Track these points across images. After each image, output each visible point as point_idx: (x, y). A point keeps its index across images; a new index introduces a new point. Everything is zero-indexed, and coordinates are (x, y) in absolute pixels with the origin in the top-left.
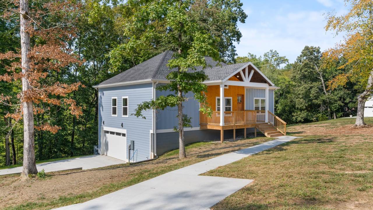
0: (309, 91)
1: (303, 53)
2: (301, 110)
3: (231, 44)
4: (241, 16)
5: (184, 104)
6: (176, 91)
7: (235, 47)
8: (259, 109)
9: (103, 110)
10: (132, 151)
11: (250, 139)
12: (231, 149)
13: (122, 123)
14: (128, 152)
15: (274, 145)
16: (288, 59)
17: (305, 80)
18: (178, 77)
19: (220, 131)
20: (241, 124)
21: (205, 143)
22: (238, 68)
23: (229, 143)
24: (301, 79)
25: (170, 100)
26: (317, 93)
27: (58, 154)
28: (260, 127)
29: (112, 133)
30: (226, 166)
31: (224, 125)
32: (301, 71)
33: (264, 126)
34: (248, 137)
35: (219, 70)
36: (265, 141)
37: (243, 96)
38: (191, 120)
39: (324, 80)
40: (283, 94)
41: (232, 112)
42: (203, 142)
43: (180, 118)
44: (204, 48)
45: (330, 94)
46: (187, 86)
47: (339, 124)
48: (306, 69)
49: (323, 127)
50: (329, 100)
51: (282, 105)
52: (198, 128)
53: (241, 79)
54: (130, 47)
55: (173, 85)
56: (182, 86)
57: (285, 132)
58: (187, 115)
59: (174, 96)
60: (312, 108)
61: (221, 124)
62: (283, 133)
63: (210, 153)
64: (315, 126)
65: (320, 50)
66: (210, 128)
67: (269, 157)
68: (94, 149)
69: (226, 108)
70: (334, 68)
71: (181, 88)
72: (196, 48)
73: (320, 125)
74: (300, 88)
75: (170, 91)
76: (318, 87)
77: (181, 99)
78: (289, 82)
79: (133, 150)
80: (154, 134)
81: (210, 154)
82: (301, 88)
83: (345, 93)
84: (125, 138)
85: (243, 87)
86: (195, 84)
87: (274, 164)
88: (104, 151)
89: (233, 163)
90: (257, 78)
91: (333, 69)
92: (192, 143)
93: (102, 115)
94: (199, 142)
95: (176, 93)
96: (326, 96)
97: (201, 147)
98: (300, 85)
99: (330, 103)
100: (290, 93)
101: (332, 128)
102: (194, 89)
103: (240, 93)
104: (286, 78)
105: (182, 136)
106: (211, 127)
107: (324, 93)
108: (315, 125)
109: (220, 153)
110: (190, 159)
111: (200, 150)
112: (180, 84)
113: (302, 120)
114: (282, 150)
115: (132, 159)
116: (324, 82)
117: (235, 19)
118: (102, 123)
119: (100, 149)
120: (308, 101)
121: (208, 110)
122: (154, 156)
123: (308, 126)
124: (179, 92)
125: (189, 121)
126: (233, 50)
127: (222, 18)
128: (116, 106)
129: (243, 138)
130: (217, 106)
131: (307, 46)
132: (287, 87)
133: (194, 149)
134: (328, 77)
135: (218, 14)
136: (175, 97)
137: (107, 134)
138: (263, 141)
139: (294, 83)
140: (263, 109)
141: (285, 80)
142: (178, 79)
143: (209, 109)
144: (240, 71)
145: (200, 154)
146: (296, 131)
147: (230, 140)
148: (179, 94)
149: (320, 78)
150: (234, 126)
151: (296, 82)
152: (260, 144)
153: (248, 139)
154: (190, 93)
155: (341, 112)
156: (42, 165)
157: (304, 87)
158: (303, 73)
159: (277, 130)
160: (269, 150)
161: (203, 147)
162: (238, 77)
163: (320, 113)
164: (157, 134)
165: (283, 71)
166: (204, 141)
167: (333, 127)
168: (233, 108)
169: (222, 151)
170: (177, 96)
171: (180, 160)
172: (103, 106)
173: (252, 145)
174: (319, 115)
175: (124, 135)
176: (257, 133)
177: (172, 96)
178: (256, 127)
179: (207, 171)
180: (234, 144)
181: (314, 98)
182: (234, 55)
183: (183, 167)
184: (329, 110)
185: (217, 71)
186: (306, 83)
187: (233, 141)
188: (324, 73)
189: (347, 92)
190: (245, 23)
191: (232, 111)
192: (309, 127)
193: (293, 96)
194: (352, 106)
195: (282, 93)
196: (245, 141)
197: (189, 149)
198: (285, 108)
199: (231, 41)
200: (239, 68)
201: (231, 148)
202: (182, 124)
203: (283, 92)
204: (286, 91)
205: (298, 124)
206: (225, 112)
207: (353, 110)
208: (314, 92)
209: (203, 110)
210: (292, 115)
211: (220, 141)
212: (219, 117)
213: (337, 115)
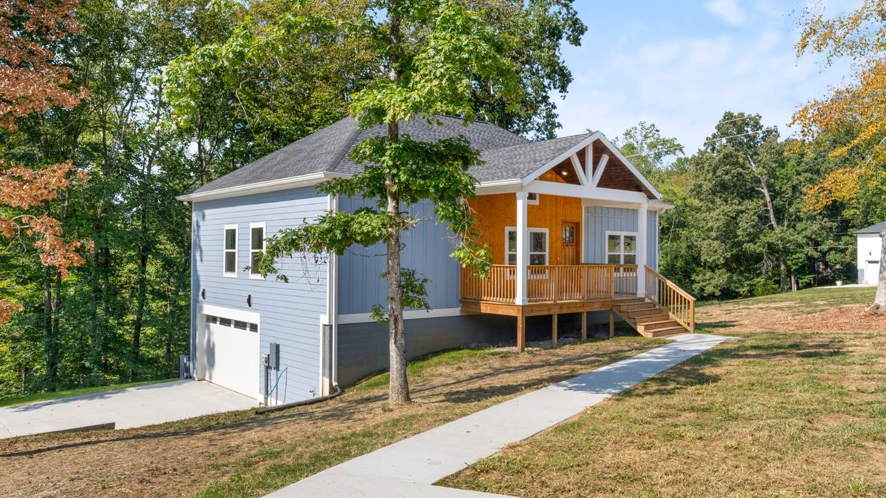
0: (733, 220)
1: (718, 128)
2: (713, 268)
3: (546, 98)
4: (570, 26)
5: (405, 237)
6: (381, 197)
7: (554, 107)
8: (619, 262)
9: (201, 260)
10: (273, 372)
11: (596, 341)
12: (545, 373)
13: (250, 296)
14: (263, 373)
15: (671, 362)
16: (682, 144)
17: (724, 196)
18: (388, 153)
19: (515, 318)
20: (572, 300)
21: (475, 352)
22: (565, 148)
23: (540, 353)
24: (714, 193)
25: (360, 223)
26: (753, 227)
27: (94, 374)
28: (623, 308)
29: (225, 322)
30: (532, 441)
31: (527, 304)
32: (715, 172)
33: (633, 307)
34: (591, 337)
35: (515, 154)
36: (642, 349)
37: (578, 225)
38: (428, 287)
39: (770, 195)
40: (668, 228)
41: (550, 269)
42: (468, 348)
43: (393, 278)
44: (466, 49)
45: (785, 228)
46: (414, 182)
47: (822, 303)
48: (728, 167)
49: (781, 309)
50: (783, 244)
51: (667, 255)
52: (455, 312)
53: (573, 179)
54: (234, 52)
55: (373, 179)
56: (399, 180)
57: (692, 324)
58: (414, 271)
59: (375, 213)
60: (742, 263)
61: (519, 300)
62: (686, 326)
63: (485, 383)
64: (761, 309)
65: (762, 122)
66: (489, 312)
67: (672, 407)
68: (182, 365)
69: (533, 258)
70: (794, 166)
71: (395, 188)
72: (441, 50)
73: (773, 305)
74: (712, 215)
75: (364, 196)
76: (756, 213)
77: (397, 221)
78: (685, 199)
79: (277, 368)
80: (331, 326)
81: (486, 387)
82: (714, 214)
83: (823, 228)
84: (256, 336)
85: (578, 201)
86: (438, 174)
87: (700, 438)
88: (205, 369)
89: (560, 429)
90: (617, 176)
91: (792, 170)
92: (439, 351)
93: (200, 273)
94: (459, 349)
95: (383, 204)
96: (777, 233)
97: (461, 365)
98: (711, 206)
99: (787, 252)
100: (686, 226)
101: (810, 313)
102: (436, 187)
103: (569, 218)
104: (676, 189)
105: (399, 336)
106: (491, 310)
107: (771, 228)
108: (760, 305)
109: (515, 387)
110: (421, 410)
111: (459, 372)
112: (394, 176)
113: (718, 293)
114: (703, 380)
115: (274, 394)
116: (772, 200)
117: (555, 34)
118: (200, 294)
119: (194, 365)
120: (732, 247)
121: (477, 256)
122: (332, 389)
123: (741, 306)
124: (390, 200)
125: (421, 291)
126: (550, 116)
127: (522, 28)
128: (235, 248)
129: (578, 339)
130: (507, 253)
131: (729, 113)
132: (680, 211)
133: (444, 369)
134: (781, 188)
135: (512, 18)
136: (376, 216)
137: (212, 325)
138: (637, 349)
139: (696, 203)
140: (631, 260)
141: (674, 194)
142: (387, 159)
143: (482, 252)
144: (572, 156)
145: (455, 389)
146: (713, 321)
147: (542, 343)
148: (391, 205)
149: (760, 189)
150: (555, 305)
151: (701, 200)
152: (629, 357)
153: (591, 342)
154: (425, 203)
155: (809, 274)
156: (27, 409)
157: (723, 211)
158: (719, 176)
159: (668, 316)
160: (663, 380)
161: (467, 365)
162: (565, 172)
163: (759, 275)
164: (339, 327)
165: (669, 173)
166: (473, 345)
167: (809, 309)
168: (550, 258)
169: (521, 377)
170: (384, 213)
171: (391, 410)
172: (203, 248)
173: (606, 359)
174: (758, 280)
175: (254, 328)
176: (615, 324)
177: (368, 210)
178: (615, 309)
179: (466, 466)
180: (554, 355)
181: (747, 239)
182: (554, 125)
183: (390, 443)
184: (783, 267)
185: (509, 157)
186: (727, 201)
187: (552, 348)
188: (770, 177)
189: (829, 224)
190: (580, 45)
191: (547, 264)
192: (743, 309)
193: (694, 233)
194: (835, 260)
195: (667, 226)
196: (583, 346)
197: (429, 370)
198: (675, 263)
199: (545, 92)
200: (570, 147)
201: (546, 369)
202: (397, 298)
203: (671, 224)
204: (677, 221)
205: (710, 302)
206: (528, 268)
207: (838, 270)
208: (747, 223)
209: (462, 255)
210: (693, 278)
211: (516, 346)
212: (514, 281)
213: (800, 281)
